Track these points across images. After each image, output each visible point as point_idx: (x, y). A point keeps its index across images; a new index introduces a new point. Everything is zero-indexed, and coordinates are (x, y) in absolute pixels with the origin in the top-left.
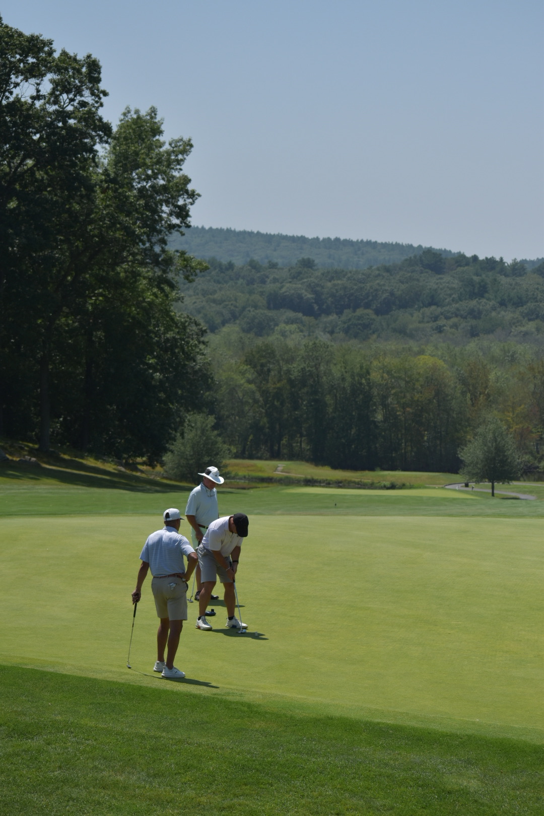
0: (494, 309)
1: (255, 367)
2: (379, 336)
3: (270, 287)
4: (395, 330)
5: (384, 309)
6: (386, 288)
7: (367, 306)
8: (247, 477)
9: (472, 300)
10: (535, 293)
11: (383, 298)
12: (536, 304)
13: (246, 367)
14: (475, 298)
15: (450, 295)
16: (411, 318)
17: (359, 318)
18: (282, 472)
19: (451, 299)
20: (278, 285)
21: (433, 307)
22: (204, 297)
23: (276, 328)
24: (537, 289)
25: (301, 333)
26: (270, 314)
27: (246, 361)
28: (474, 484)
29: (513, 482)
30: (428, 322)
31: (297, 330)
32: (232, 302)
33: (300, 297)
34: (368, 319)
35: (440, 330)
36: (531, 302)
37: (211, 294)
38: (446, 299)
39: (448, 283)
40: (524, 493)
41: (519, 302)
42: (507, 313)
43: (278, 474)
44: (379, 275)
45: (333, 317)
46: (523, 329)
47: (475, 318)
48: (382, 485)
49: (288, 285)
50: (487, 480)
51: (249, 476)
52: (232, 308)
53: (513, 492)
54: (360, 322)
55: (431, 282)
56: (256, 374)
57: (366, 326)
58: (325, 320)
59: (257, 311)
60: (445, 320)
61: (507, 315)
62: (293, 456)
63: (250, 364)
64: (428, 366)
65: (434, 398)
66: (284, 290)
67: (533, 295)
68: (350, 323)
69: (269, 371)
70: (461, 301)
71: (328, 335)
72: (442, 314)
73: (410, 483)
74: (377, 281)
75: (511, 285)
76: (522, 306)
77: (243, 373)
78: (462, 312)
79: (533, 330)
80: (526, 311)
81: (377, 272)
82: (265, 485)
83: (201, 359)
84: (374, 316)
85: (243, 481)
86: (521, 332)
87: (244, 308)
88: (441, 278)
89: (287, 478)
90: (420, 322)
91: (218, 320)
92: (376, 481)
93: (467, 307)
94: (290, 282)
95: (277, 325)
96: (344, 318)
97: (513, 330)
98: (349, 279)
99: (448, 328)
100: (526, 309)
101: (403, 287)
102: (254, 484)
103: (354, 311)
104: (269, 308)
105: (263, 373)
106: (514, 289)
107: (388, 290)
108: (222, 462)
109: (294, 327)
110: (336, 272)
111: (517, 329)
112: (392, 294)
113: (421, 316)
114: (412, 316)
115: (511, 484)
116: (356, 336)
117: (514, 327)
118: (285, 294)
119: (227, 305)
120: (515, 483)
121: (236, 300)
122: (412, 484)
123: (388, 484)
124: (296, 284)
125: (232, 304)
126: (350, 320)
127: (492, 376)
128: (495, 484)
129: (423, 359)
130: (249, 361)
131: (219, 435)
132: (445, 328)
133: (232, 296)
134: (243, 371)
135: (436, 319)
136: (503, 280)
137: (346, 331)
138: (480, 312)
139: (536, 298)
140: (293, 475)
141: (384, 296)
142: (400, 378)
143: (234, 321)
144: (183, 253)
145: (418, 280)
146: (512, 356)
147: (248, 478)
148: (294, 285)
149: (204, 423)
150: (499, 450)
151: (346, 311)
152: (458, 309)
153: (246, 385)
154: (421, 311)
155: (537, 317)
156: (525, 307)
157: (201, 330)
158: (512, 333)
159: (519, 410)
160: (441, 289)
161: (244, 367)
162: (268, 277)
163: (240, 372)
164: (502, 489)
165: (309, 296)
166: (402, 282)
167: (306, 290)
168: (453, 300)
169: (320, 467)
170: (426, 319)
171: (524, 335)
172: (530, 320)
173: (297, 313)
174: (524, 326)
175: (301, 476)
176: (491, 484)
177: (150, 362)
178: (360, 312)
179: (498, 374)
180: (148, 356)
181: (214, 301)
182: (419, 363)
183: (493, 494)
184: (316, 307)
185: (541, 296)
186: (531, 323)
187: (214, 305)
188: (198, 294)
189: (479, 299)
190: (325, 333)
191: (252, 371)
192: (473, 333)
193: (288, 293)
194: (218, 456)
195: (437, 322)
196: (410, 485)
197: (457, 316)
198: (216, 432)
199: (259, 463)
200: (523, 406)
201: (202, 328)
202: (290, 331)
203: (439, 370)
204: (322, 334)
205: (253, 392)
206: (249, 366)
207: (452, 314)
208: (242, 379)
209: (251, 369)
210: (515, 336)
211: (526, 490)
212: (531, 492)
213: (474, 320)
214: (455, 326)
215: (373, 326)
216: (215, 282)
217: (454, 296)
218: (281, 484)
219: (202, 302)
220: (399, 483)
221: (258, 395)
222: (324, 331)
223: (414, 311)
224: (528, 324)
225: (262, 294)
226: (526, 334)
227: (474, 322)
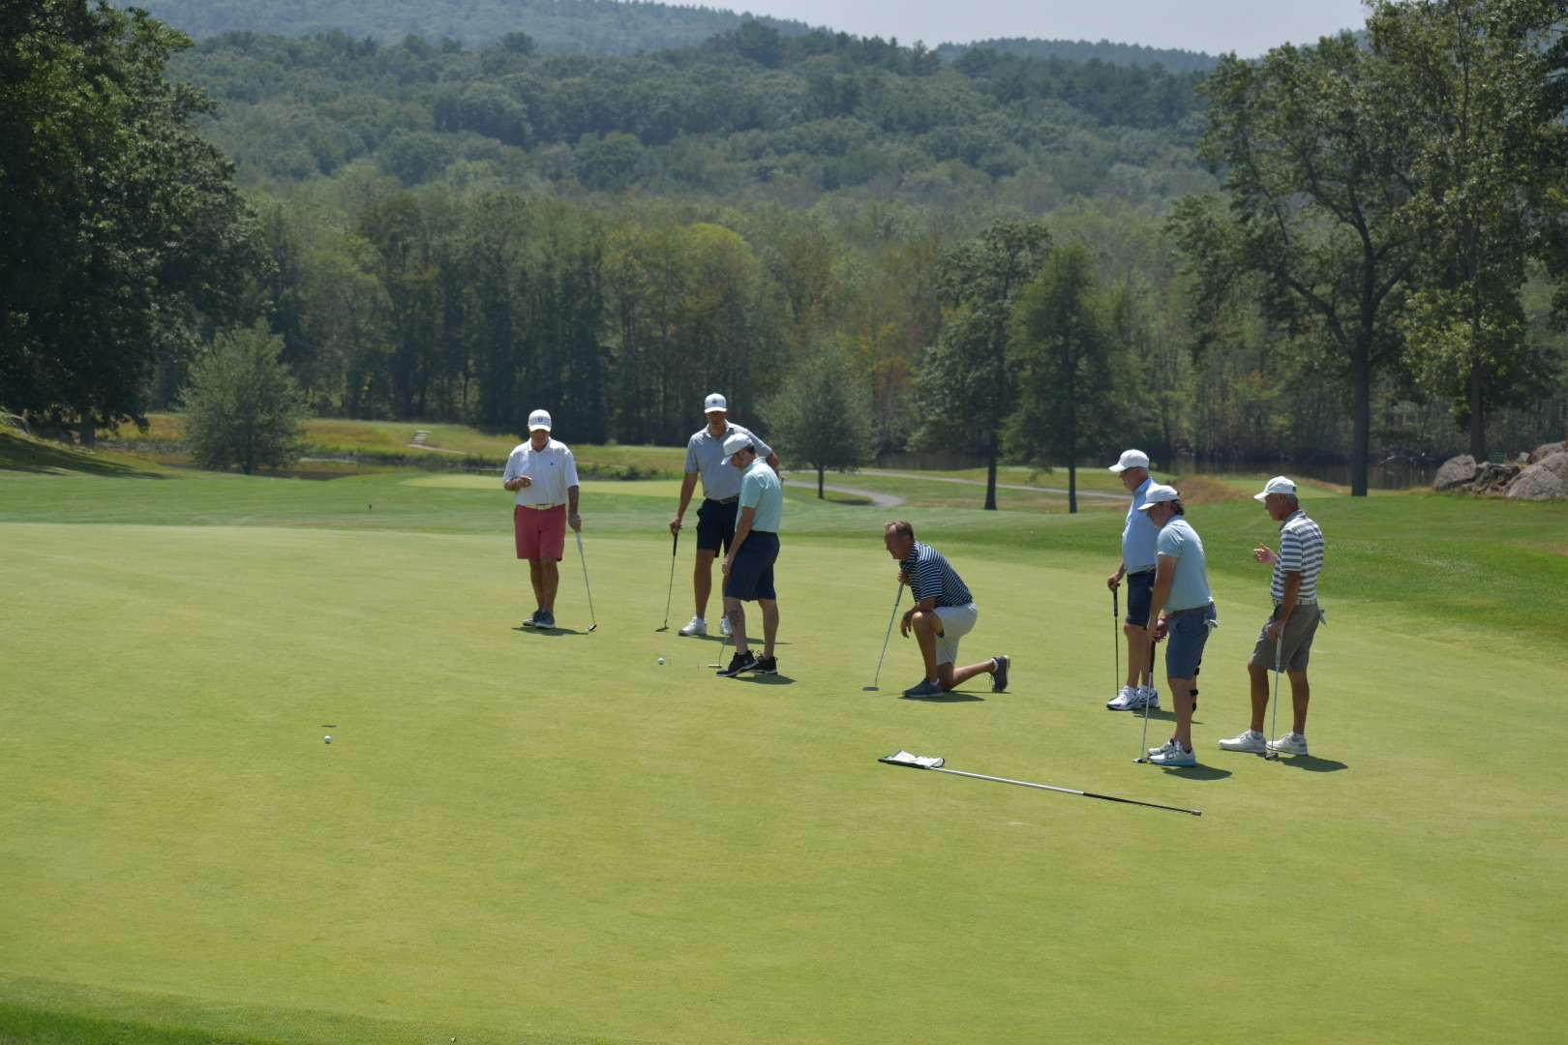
0: (871, 136)
1: (378, 241)
2: (645, 186)
3: (442, 88)
4: (677, 175)
5: (659, 134)
6: (665, 93)
7: (629, 127)
8: (355, 453)
9: (829, 118)
10: (953, 108)
11: (658, 112)
12: (952, 128)
13: (360, 241)
14: (837, 115)
15: (788, 109)
16: (712, 152)
17: (609, 150)
18: (423, 444)
19: (789, 115)
20: (458, 84)
21: (755, 131)
22: (315, 105)
23: (449, 167)
24: (957, 99)
25: (497, 179)
26: (438, 141)
27: (362, 228)
28: (788, 472)
29: (860, 469)
30: (743, 160)
31: (489, 172)
32: (367, 116)
33: (499, 108)
34: (627, 152)
35: (764, 175)
36: (943, 124)
37: (328, 100)
38: (779, 116)
39: (787, 85)
40: (884, 490)
41: (919, 125)
42: (896, 145)
43: (417, 448)
44: (654, 68)
45: (561, 148)
46: (927, 176)
47: (832, 152)
48: (614, 472)
49: (476, 84)
50: (809, 464)
51: (359, 452)
52: (368, 127)
53: (862, 489)
54: (611, 157)
55: (754, 82)
56: (380, 254)
57: (622, 167)
58: (545, 152)
59: (413, 135)
60: (777, 157)
61: (896, 148)
62: (449, 415)
63: (370, 236)
64: (710, 243)
65: (722, 306)
66: (467, 94)
67: (948, 110)
68: (593, 159)
69: (406, 248)
70: (809, 120)
71: (549, 182)
72: (770, 144)
73: (666, 470)
74: (648, 81)
75: (906, 91)
76: (925, 132)
77: (355, 254)
78: (809, 142)
79: (946, 179)
80: (931, 142)
81: (650, 63)
82: (390, 468)
83: (247, 224)
84: (638, 147)
85: (347, 461)
86: (922, 181)
87: (389, 128)
88: (773, 76)
89: (431, 456)
90: (727, 160)
91: (338, 151)
92: (601, 465)
93: (818, 131)
94: (481, 79)
95: (450, 161)
96: (581, 149)
97: (906, 178)
98: (596, 74)
99: (782, 172)
100: (933, 137)
101: (697, 91)
102: (369, 468)
103: (602, 137)
104: (437, 129)
105: (392, 251)
106: (911, 99)
107: (667, 97)
108: (295, 424)
109: (482, 165)
110: (571, 61)
111: (914, 175)
112: (675, 105)
113: (730, 148)
114: (712, 146)
115: (857, 473)
116: (602, 185)
117: (908, 173)
118: (471, 101)
119: (358, 122)
120: (866, 472)
121: (375, 112)
122: (669, 471)
123: (623, 469)
124: (492, 83)
125: (367, 120)
126: (592, 153)
127: (837, 267)
128: (827, 473)
129: (703, 229)
130: (368, 230)
131: (291, 373)
132: (775, 171)
133: (367, 105)
134: (354, 248)
135: (757, 154)
136: (893, 81)
137: (584, 175)
138: (843, 144)
139: (953, 117)
140: (444, 451)
141: (662, 108)
142: (657, 266)
143: (370, 151)
144: (141, 15)
145: (728, 79)
146: (888, 228)
147: (357, 456)
148: (488, 86)
149: (263, 348)
150: (835, 407)
151: (586, 136)
152: (801, 136)
153: (360, 276)
154: (730, 138)
155: (953, 155)
156: (931, 133)
157: (223, 166)
158: (904, 184)
159: (885, 330)
160: (772, 97)
161: (357, 240)
162: (441, 69)
163: (350, 251)
164: (838, 482)
165: (518, 106)
166: (698, 82)
167: (511, 95)
168: (793, 119)
169: (499, 436)
170: (739, 156)
171: (927, 187)
172: (939, 159)
173: (490, 139)
174: (927, 170)
175: (462, 453)
176: (816, 472)
177: (101, 226)
178: (613, 138)
179: (851, 261)
180: (97, 214)
181: (332, 114)
182: (695, 238)
183: (821, 495)
184: (529, 128)
185: (964, 113)
186: (941, 165)
187: (331, 121)
188: (302, 100)
189: (844, 117)
190: (542, 180)
191: (372, 248)
192: (830, 182)
193: (476, 100)
194: (289, 413)
195: (761, 160)
196: (667, 473)
197: (798, 148)
198: (285, 367)
199: (382, 428)
200: (891, 325)
201: (224, 163)
202: (476, 174)
203: (733, 250)
204: (538, 179)
205: (375, 289)
206: (367, 240)
207: (790, 144)
208: (353, 264)
209: (371, 245)
210: (909, 189)
211: (889, 485)
212: (895, 490)
213: (833, 158)
214: (795, 168)
215: (636, 166)
216: (336, 77)
217: (795, 110)
218: (421, 467)
219: (309, 115)
220: (643, 469)
221: (383, 295)
222: (542, 174)
223: (719, 139)
224: (935, 166)
225: (425, 100)
226: (931, 186)
227: (830, 161)
